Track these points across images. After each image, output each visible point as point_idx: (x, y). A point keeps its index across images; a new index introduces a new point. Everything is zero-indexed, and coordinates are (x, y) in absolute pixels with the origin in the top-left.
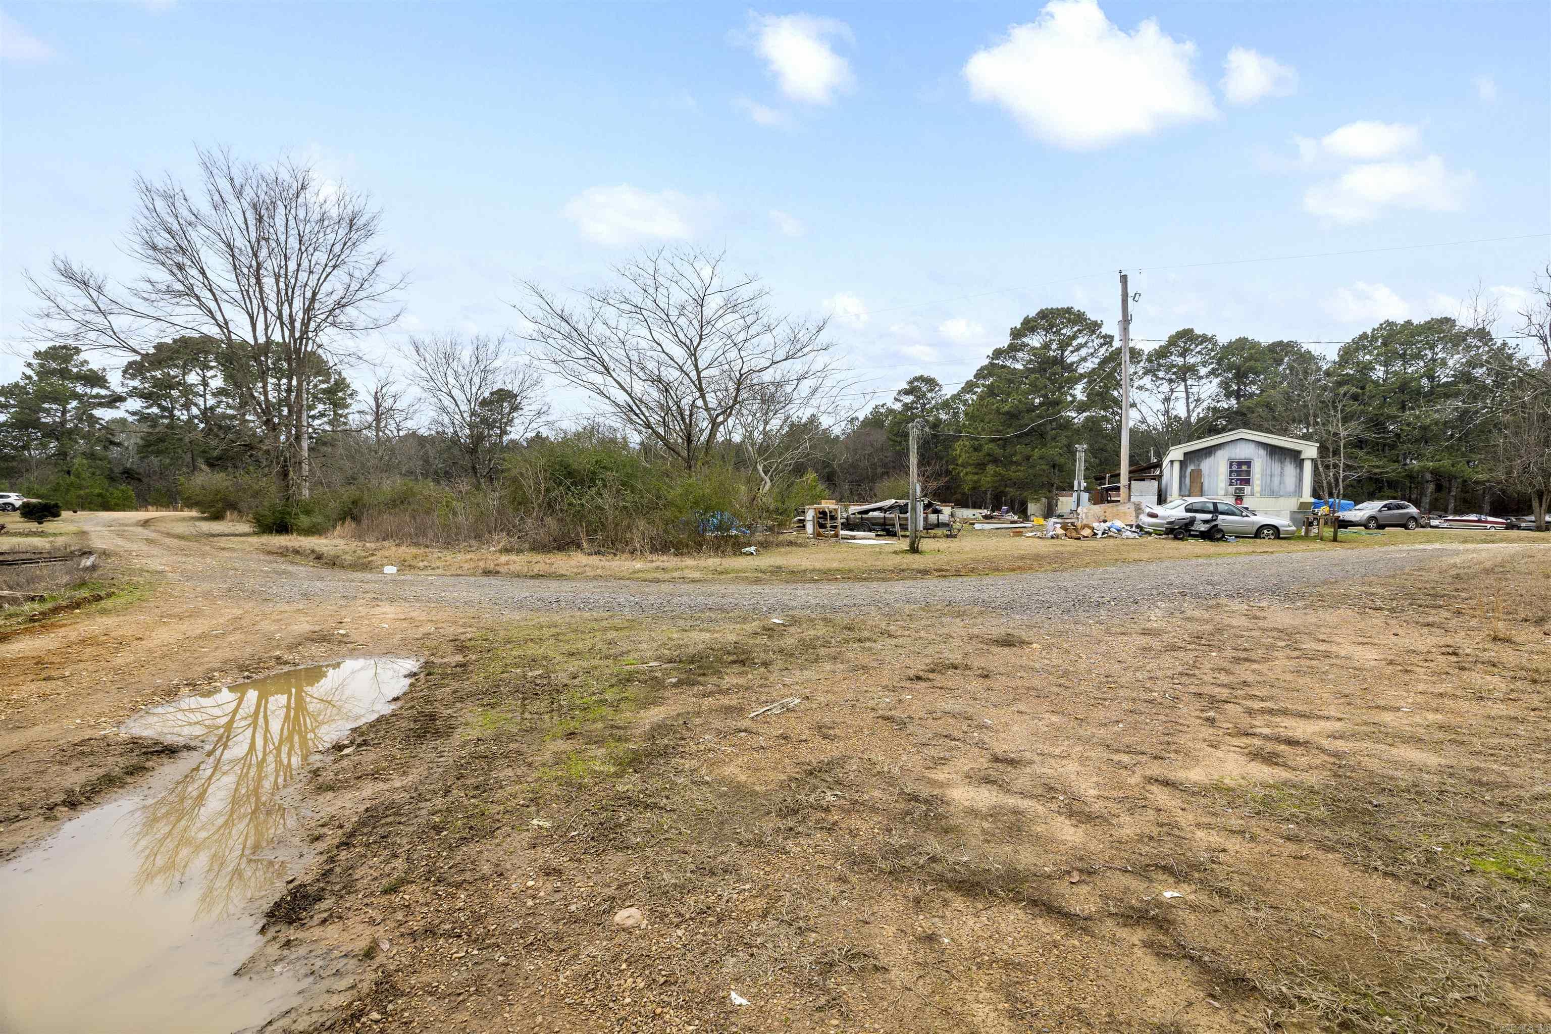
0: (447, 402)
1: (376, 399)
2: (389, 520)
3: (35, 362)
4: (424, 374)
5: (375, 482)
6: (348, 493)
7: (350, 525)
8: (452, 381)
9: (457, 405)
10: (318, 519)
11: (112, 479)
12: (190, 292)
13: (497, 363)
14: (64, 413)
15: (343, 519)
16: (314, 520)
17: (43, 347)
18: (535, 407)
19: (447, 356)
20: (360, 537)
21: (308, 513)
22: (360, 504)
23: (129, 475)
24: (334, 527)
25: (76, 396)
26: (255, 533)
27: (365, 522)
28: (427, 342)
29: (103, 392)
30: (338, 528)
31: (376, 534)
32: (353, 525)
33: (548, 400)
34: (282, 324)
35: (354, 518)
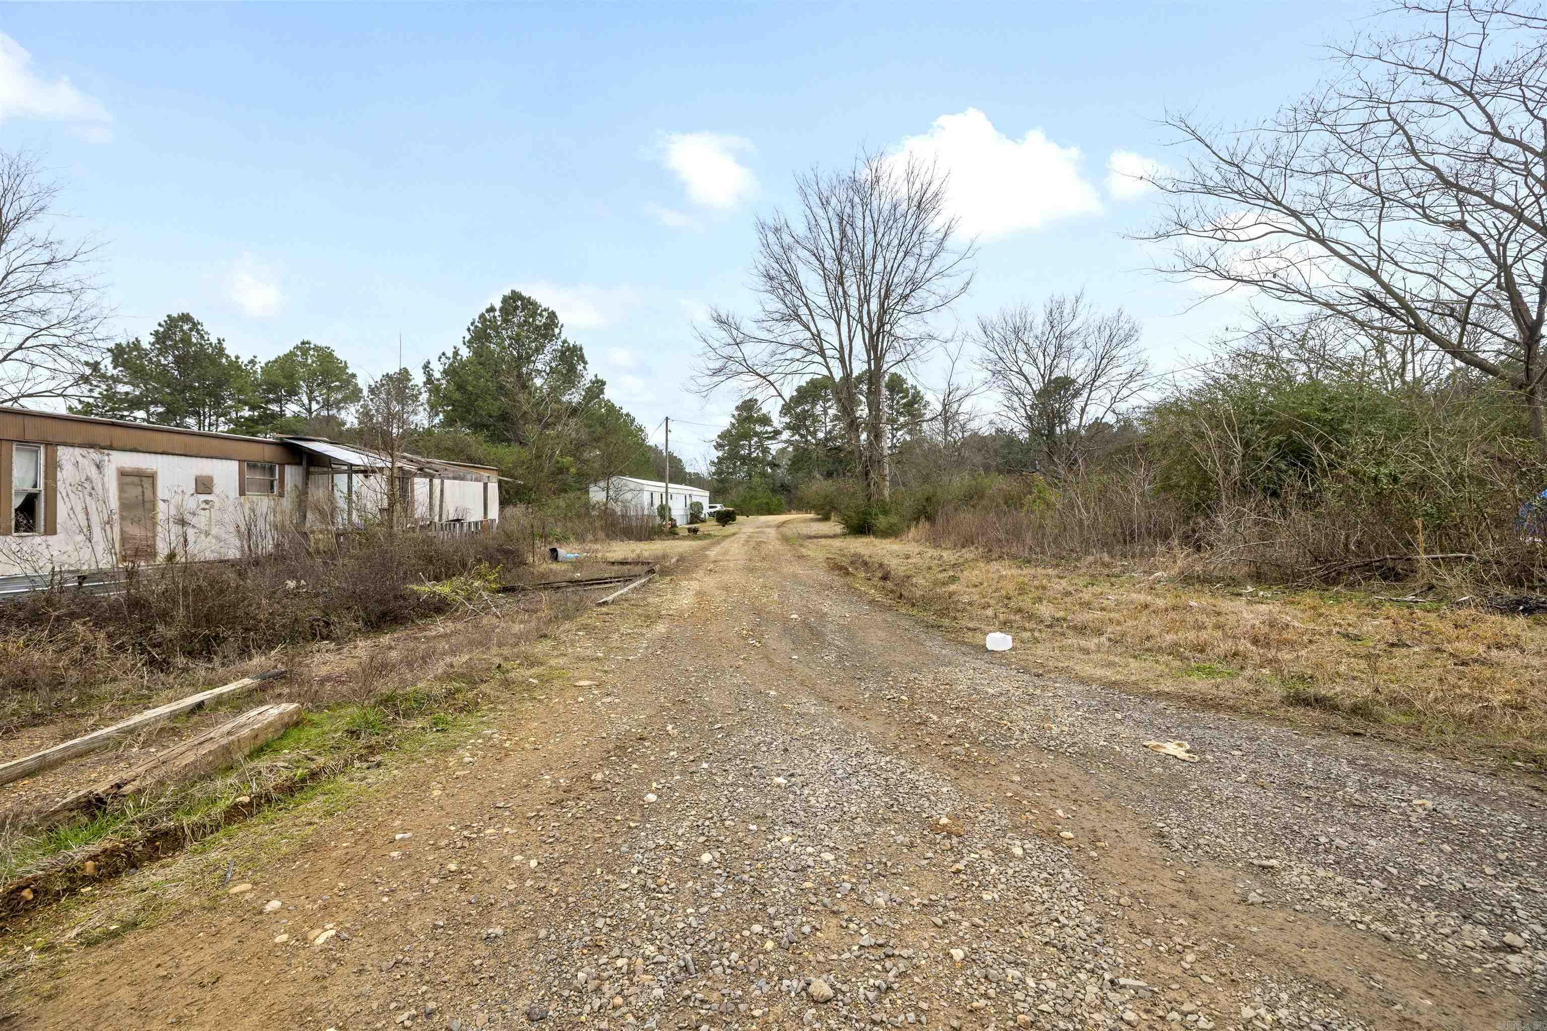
0: (1018, 382)
1: (944, 405)
2: (968, 518)
3: (736, 413)
4: (993, 356)
5: (946, 479)
6: (920, 491)
7: (924, 525)
8: (1022, 356)
9: (1028, 382)
10: (894, 519)
11: (774, 491)
12: (798, 318)
13: (1074, 326)
14: (750, 446)
15: (917, 519)
16: (892, 521)
17: (739, 403)
18: (1126, 369)
19: (1016, 331)
20: (935, 541)
21: (885, 513)
22: (934, 500)
23: (784, 488)
24: (909, 527)
25: (757, 434)
26: (844, 535)
27: (940, 520)
28: (995, 320)
29: (769, 429)
30: (913, 529)
31: (953, 537)
32: (927, 525)
33: (1144, 356)
34: (863, 326)
35: (930, 518)
